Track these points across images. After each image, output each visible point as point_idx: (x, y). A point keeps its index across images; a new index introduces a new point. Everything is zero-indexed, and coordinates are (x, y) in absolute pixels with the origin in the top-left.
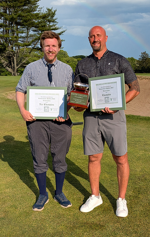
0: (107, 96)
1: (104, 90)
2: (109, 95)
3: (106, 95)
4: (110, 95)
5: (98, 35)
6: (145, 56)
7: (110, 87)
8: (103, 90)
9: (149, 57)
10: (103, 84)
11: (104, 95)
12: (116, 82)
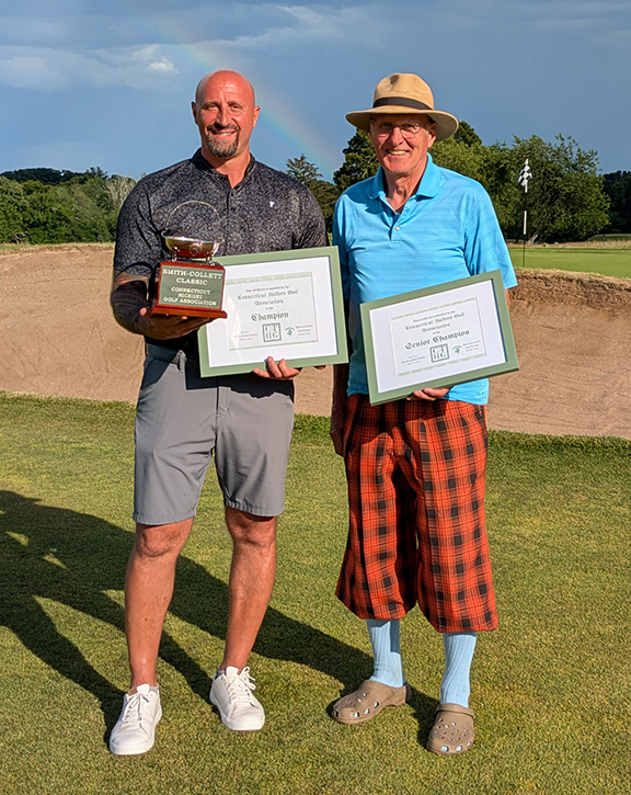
0: (272, 321)
1: (260, 300)
2: (280, 316)
3: (270, 317)
4: (286, 315)
5: (231, 104)
6: (304, 173)
7: (286, 290)
8: (257, 299)
9: (318, 178)
10: (256, 280)
11: (261, 318)
12: (309, 275)
